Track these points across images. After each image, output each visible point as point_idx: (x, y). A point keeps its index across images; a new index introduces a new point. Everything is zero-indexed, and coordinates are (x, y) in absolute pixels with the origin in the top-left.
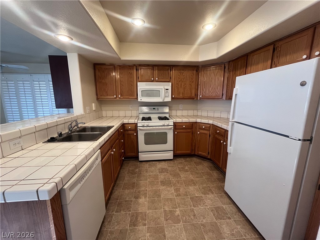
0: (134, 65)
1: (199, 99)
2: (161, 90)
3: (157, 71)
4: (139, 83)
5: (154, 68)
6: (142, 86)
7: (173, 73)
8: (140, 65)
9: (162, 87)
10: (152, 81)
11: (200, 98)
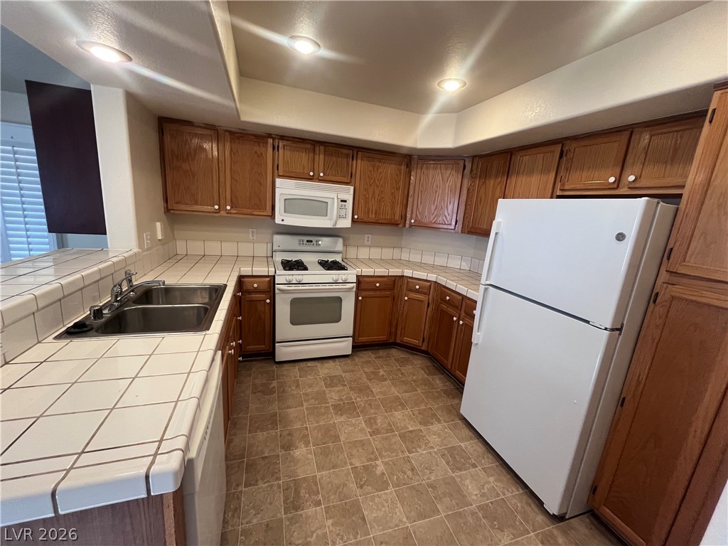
0: (270, 136)
1: (407, 226)
2: (329, 202)
3: (322, 156)
4: (279, 181)
5: (317, 148)
6: (285, 188)
7: (360, 165)
8: (282, 138)
9: (334, 195)
10: (310, 179)
11: (411, 225)
